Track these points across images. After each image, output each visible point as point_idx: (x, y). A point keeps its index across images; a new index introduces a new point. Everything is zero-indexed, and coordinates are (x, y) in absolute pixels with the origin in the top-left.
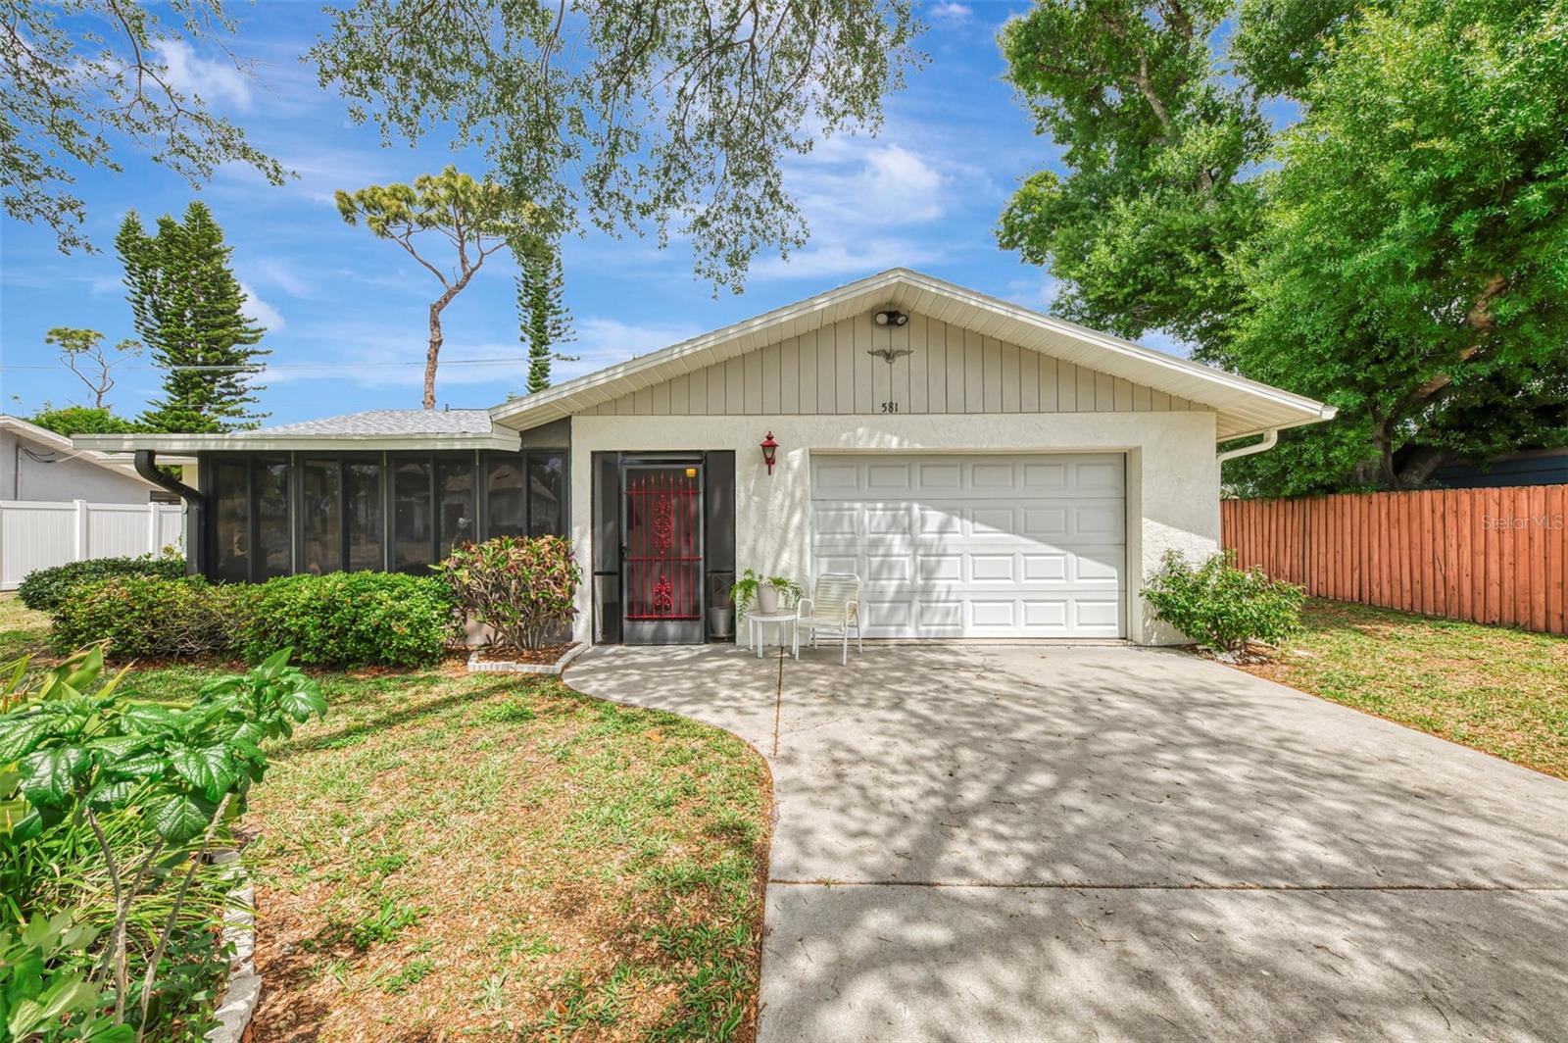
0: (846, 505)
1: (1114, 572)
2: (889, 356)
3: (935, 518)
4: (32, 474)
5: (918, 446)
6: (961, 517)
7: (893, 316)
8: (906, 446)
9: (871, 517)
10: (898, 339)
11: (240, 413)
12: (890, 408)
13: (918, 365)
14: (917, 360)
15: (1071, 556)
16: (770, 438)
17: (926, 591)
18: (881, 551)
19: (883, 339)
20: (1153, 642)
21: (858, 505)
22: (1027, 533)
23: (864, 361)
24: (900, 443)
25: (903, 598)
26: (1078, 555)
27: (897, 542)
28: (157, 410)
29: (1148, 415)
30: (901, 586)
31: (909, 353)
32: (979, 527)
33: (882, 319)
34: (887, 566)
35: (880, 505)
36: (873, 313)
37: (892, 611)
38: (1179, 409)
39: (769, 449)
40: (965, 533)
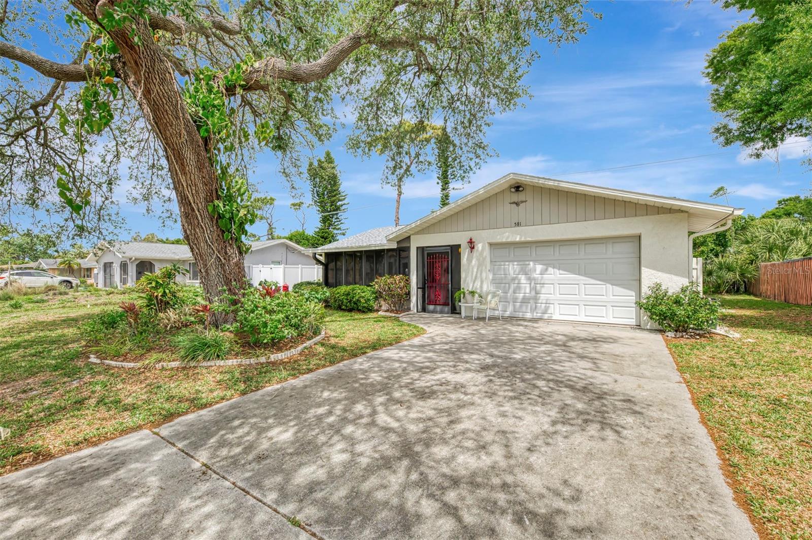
0: (502, 263)
1: (634, 294)
2: (517, 204)
3: (539, 268)
4: (291, 256)
5: (529, 239)
6: (554, 268)
7: (518, 188)
8: (523, 239)
9: (512, 269)
10: (521, 196)
11: (339, 229)
12: (518, 224)
13: (531, 206)
14: (529, 204)
15: (609, 286)
16: (471, 239)
17: (536, 299)
18: (516, 282)
19: (515, 197)
20: (648, 327)
21: (507, 263)
22: (585, 274)
23: (508, 207)
24: (520, 238)
25: (525, 301)
26: (612, 285)
27: (523, 279)
28: (318, 230)
29: (645, 217)
30: (524, 296)
31: (526, 201)
32: (561, 272)
33: (513, 190)
34: (518, 289)
35: (516, 263)
36: (511, 187)
37: (521, 306)
38: (663, 213)
39: (471, 244)
40: (554, 274)
